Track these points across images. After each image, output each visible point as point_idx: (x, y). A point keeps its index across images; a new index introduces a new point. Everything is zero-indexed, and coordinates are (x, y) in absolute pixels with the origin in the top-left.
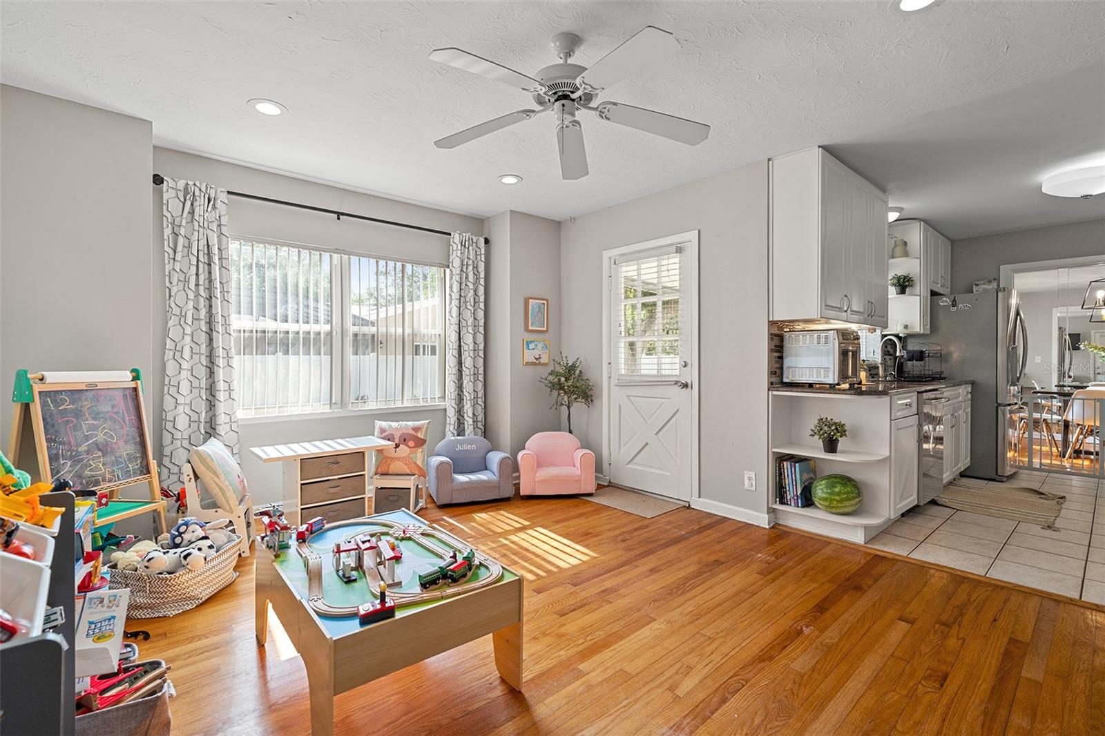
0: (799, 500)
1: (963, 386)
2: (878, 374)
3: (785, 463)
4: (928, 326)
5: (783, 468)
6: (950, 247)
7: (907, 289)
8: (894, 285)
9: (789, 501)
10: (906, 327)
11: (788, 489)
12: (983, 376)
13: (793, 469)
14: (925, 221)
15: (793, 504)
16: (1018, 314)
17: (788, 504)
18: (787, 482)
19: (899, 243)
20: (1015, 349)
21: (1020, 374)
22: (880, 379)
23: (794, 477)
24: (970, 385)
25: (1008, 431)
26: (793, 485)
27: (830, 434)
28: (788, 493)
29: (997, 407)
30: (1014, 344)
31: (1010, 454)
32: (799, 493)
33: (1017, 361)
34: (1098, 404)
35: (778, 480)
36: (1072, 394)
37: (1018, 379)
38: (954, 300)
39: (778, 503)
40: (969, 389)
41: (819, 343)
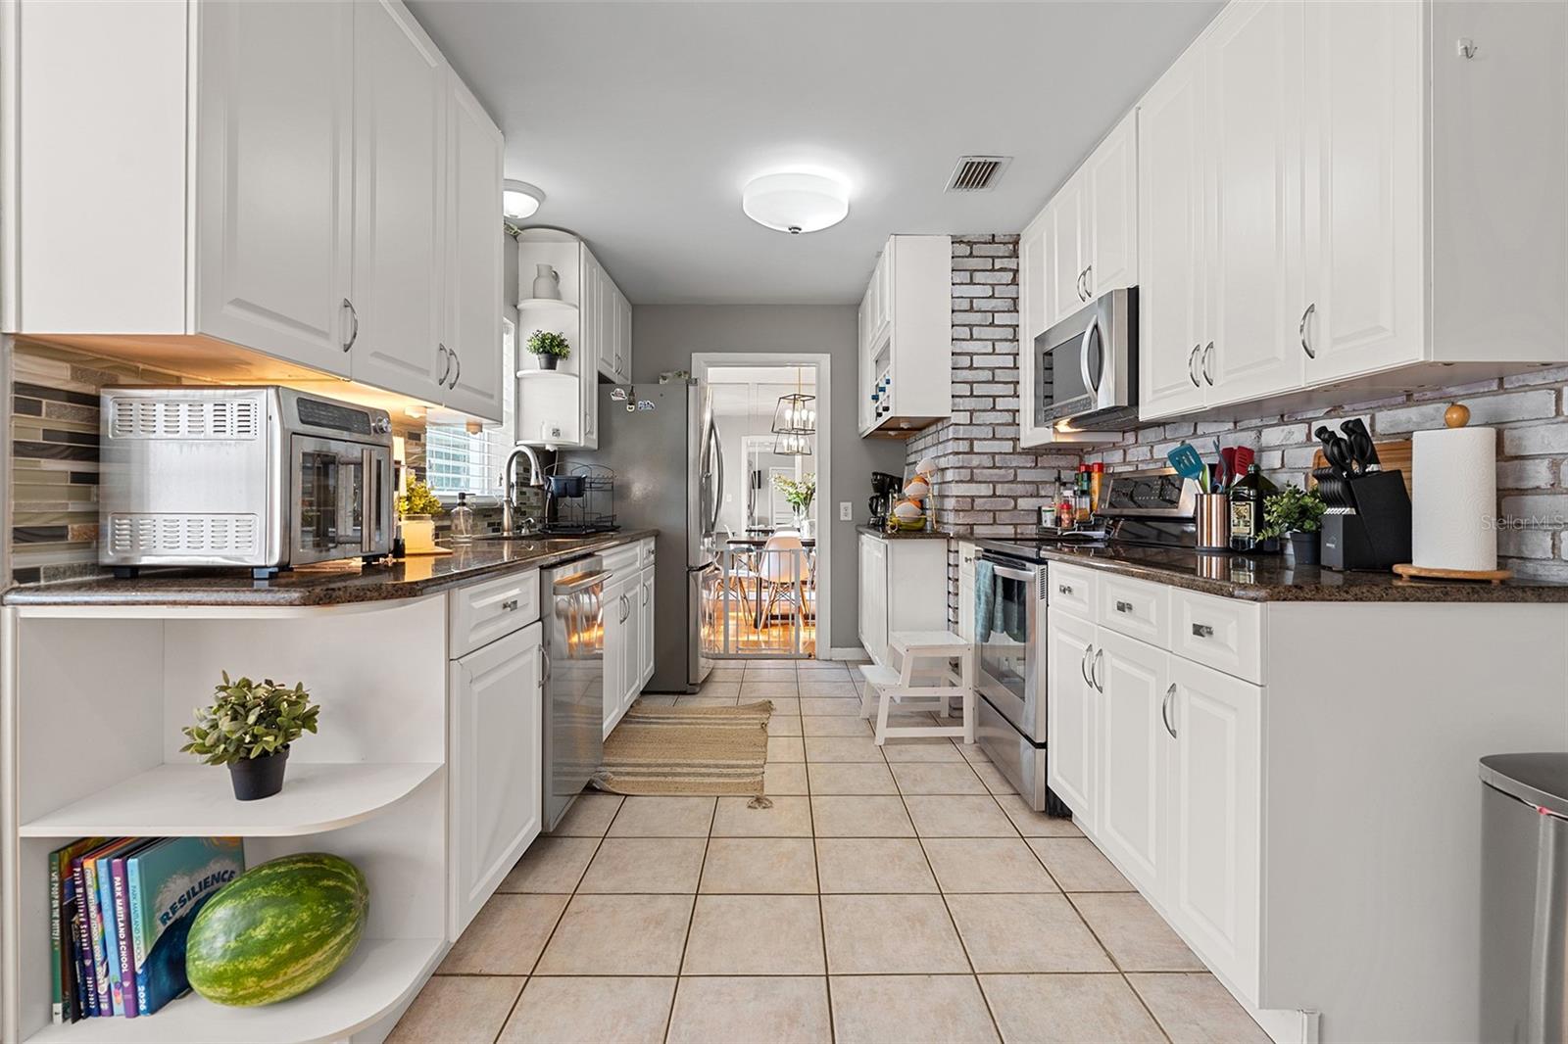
0: (141, 989)
1: (642, 541)
2: (500, 524)
3: (89, 864)
4: (595, 436)
5: (84, 885)
6: (630, 314)
7: (559, 362)
8: (537, 350)
9: (104, 999)
10: (556, 432)
11: (99, 957)
12: (670, 521)
13: (118, 880)
14: (588, 244)
15: (119, 1008)
16: (712, 426)
17: (99, 1013)
18: (96, 937)
19: (544, 272)
20: (708, 478)
21: (715, 519)
22: (505, 534)
23: (120, 910)
24: (654, 538)
25: (702, 593)
26: (118, 940)
27: (241, 740)
28: (100, 971)
29: (688, 572)
30: (708, 471)
31: (704, 631)
32: (140, 959)
33: (711, 499)
34: (793, 556)
35: (57, 933)
36: (765, 542)
37: (713, 525)
38: (632, 393)
39: (58, 1018)
40: (652, 546)
41: (219, 428)
